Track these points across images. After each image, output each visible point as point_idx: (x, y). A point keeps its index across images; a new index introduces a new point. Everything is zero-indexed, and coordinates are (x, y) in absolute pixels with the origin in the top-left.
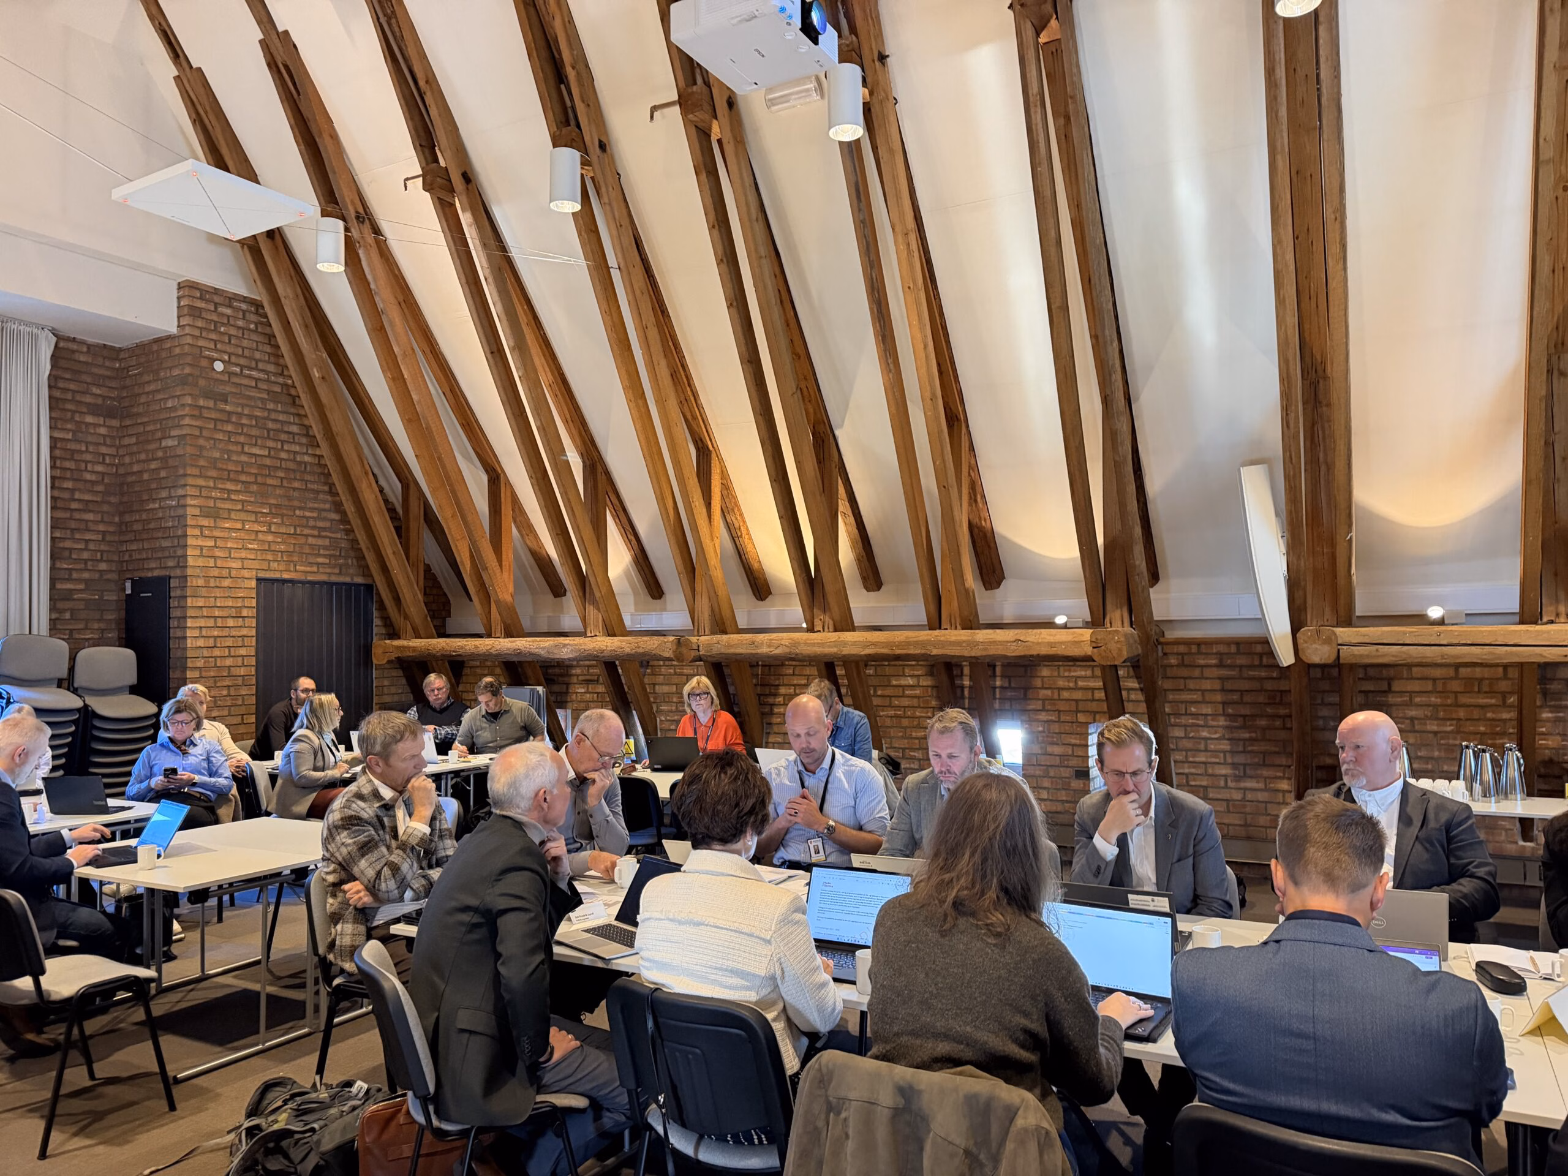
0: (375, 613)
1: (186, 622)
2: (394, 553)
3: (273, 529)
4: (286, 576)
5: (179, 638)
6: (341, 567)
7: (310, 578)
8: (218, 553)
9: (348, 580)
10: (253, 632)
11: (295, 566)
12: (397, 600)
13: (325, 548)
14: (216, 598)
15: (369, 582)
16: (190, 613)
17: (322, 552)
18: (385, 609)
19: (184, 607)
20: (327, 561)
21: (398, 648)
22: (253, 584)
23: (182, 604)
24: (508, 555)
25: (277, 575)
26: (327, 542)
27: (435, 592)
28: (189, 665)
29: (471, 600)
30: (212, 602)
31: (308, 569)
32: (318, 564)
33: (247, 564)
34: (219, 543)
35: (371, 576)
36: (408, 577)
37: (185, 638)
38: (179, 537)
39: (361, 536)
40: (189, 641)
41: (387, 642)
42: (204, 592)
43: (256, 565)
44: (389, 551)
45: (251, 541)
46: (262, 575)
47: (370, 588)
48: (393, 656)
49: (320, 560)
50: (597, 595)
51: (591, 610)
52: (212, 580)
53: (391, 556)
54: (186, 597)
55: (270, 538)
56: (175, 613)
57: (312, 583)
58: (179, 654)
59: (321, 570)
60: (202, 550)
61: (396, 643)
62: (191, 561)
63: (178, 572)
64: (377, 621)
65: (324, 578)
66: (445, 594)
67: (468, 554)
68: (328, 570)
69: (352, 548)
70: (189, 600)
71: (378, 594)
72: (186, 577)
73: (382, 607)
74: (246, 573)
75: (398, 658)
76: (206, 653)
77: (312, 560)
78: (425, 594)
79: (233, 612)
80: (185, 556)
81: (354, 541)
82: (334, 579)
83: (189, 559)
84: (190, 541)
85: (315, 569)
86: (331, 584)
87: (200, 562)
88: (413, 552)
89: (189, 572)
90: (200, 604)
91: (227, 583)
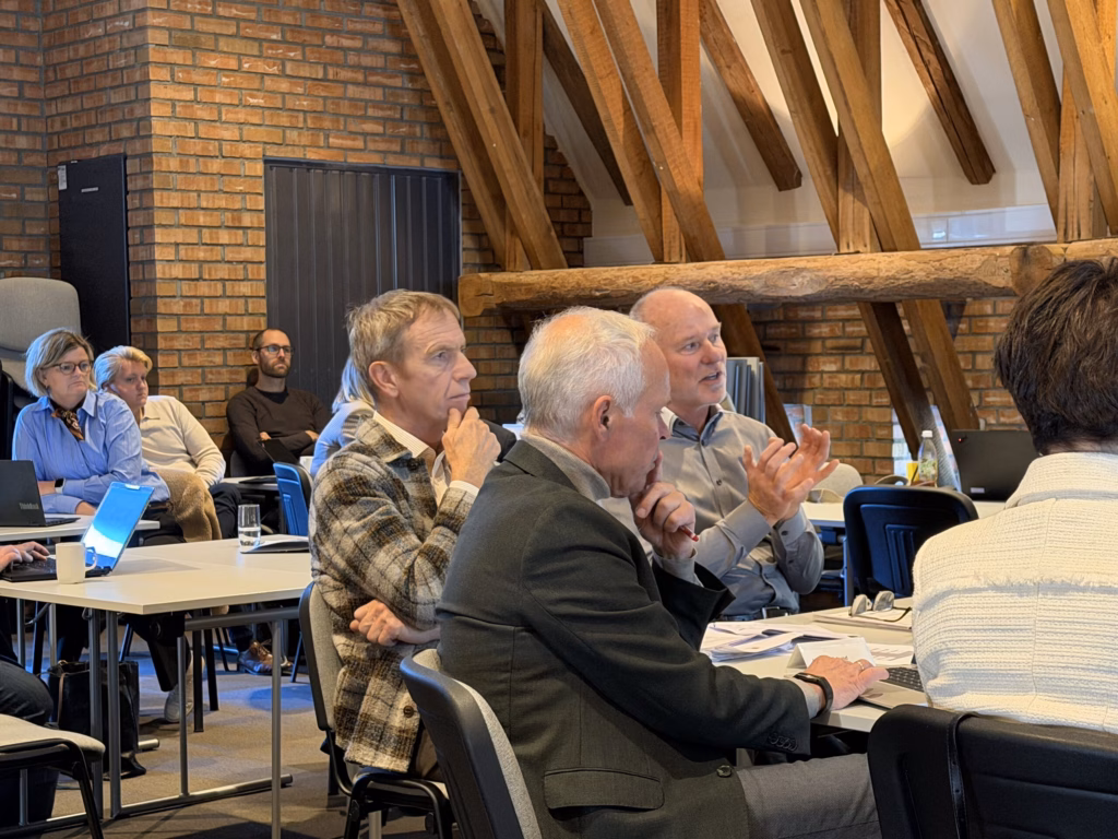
0: (462, 226)
1: (153, 234)
2: (492, 111)
3: (288, 72)
4: (312, 155)
5: (142, 262)
6: (403, 140)
7: (353, 159)
8: (201, 113)
9: (414, 163)
10: (261, 255)
11: (327, 137)
12: (499, 200)
13: (376, 105)
14: (199, 192)
15: (451, 168)
16: (160, 217)
17: (370, 112)
18: (480, 218)
19: (150, 208)
20: (380, 129)
21: (502, 286)
22: (259, 168)
23: (146, 203)
24: (692, 105)
25: (296, 154)
26: (378, 94)
27: (563, 188)
28: (161, 308)
29: (627, 201)
30: (192, 200)
31: (348, 143)
32: (365, 134)
33: (248, 132)
34: (203, 95)
35: (455, 157)
36: (517, 156)
37: (152, 262)
38: (137, 84)
39: (435, 80)
40: (159, 267)
41: (483, 275)
42: (179, 181)
43: (261, 134)
44: (484, 108)
45: (253, 92)
46: (273, 153)
47: (452, 180)
48: (494, 301)
49: (369, 127)
50: (861, 170)
51: (848, 202)
52: (192, 161)
53: (487, 117)
54: (151, 190)
55: (284, 86)
56: (136, 219)
57: (357, 170)
58: (143, 291)
59: (371, 146)
60: (174, 106)
61: (498, 277)
62: (157, 127)
63: (138, 147)
64: (465, 241)
65: (375, 160)
66: (581, 193)
67: (620, 106)
68: (382, 146)
69: (422, 105)
70: (157, 195)
71: (467, 190)
72: (149, 155)
73: (473, 215)
74: (247, 150)
75: (503, 307)
76: (186, 288)
77: (353, 127)
78: (546, 192)
79: (227, 218)
80: (148, 118)
81: (424, 93)
82: (393, 162)
83: (154, 122)
84: (156, 91)
85: (359, 144)
86: (386, 172)
87: (172, 128)
88: (524, 110)
89: (156, 145)
90: (175, 203)
91: (215, 166)
